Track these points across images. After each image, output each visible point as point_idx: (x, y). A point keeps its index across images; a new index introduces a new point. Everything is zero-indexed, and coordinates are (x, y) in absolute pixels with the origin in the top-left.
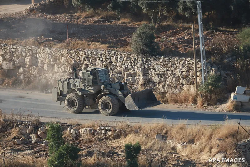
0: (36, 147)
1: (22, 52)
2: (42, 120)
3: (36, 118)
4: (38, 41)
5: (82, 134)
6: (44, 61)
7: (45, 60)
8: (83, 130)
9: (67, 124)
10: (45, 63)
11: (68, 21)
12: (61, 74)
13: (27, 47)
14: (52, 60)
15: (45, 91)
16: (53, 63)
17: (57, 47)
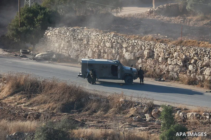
0: (150, 125)
1: (141, 46)
2: (155, 103)
3: (151, 101)
4: (156, 38)
5: (189, 117)
6: (159, 55)
7: (161, 54)
8: (190, 114)
9: (176, 108)
10: (161, 56)
11: (181, 22)
12: (173, 66)
13: (147, 42)
14: (166, 54)
15: (158, 80)
16: (167, 56)
17: (171, 43)
